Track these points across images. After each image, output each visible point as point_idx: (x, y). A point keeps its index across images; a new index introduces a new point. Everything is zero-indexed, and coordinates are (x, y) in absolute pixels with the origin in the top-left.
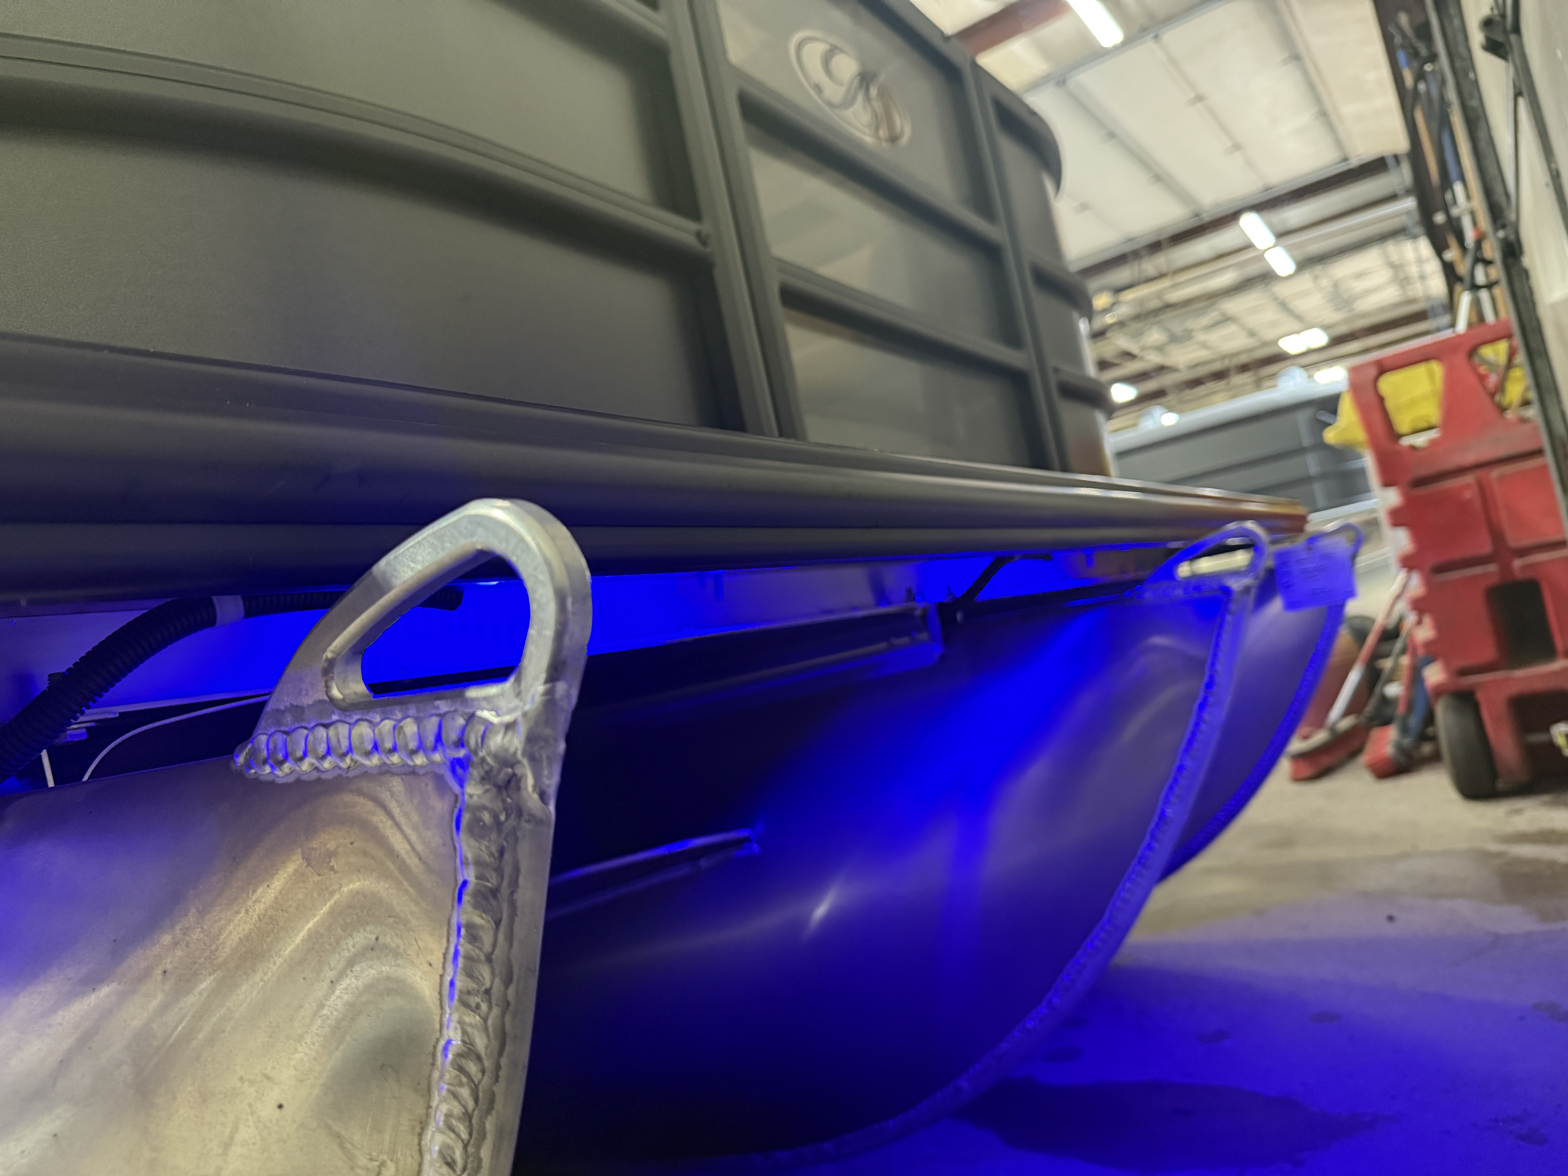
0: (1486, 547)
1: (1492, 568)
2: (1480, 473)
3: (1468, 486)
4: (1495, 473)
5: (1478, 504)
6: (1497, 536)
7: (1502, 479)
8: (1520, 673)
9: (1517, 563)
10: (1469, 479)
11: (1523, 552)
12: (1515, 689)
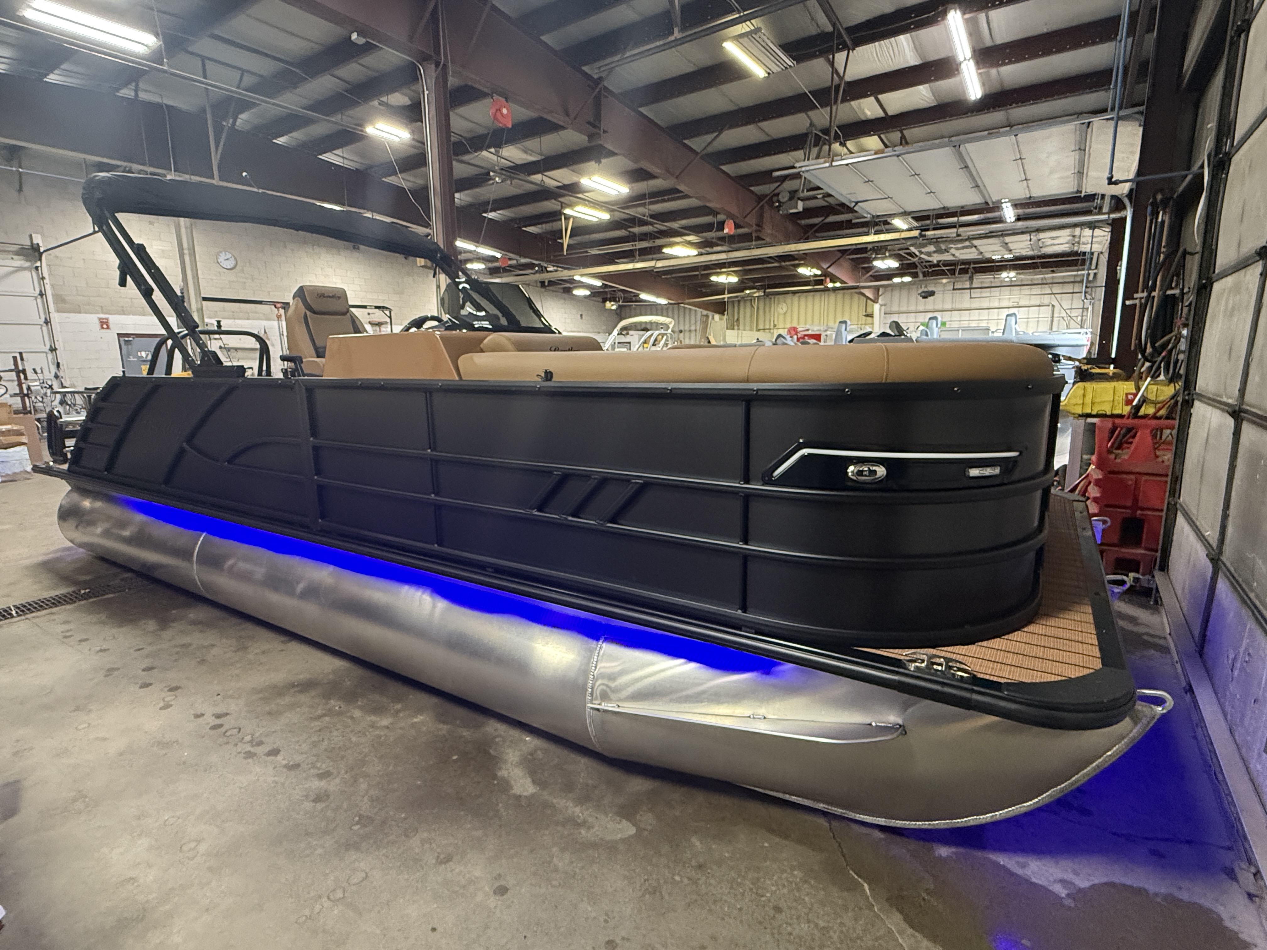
0: (1129, 504)
1: (1128, 511)
2: (1138, 476)
3: (1131, 480)
4: (1145, 478)
5: (1133, 487)
6: (1136, 499)
7: (1146, 481)
8: (1123, 550)
9: (1139, 512)
10: (1133, 477)
11: (1143, 509)
12: (1121, 556)
